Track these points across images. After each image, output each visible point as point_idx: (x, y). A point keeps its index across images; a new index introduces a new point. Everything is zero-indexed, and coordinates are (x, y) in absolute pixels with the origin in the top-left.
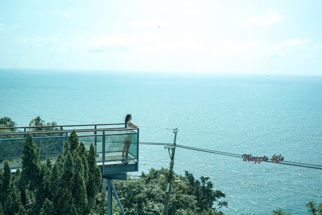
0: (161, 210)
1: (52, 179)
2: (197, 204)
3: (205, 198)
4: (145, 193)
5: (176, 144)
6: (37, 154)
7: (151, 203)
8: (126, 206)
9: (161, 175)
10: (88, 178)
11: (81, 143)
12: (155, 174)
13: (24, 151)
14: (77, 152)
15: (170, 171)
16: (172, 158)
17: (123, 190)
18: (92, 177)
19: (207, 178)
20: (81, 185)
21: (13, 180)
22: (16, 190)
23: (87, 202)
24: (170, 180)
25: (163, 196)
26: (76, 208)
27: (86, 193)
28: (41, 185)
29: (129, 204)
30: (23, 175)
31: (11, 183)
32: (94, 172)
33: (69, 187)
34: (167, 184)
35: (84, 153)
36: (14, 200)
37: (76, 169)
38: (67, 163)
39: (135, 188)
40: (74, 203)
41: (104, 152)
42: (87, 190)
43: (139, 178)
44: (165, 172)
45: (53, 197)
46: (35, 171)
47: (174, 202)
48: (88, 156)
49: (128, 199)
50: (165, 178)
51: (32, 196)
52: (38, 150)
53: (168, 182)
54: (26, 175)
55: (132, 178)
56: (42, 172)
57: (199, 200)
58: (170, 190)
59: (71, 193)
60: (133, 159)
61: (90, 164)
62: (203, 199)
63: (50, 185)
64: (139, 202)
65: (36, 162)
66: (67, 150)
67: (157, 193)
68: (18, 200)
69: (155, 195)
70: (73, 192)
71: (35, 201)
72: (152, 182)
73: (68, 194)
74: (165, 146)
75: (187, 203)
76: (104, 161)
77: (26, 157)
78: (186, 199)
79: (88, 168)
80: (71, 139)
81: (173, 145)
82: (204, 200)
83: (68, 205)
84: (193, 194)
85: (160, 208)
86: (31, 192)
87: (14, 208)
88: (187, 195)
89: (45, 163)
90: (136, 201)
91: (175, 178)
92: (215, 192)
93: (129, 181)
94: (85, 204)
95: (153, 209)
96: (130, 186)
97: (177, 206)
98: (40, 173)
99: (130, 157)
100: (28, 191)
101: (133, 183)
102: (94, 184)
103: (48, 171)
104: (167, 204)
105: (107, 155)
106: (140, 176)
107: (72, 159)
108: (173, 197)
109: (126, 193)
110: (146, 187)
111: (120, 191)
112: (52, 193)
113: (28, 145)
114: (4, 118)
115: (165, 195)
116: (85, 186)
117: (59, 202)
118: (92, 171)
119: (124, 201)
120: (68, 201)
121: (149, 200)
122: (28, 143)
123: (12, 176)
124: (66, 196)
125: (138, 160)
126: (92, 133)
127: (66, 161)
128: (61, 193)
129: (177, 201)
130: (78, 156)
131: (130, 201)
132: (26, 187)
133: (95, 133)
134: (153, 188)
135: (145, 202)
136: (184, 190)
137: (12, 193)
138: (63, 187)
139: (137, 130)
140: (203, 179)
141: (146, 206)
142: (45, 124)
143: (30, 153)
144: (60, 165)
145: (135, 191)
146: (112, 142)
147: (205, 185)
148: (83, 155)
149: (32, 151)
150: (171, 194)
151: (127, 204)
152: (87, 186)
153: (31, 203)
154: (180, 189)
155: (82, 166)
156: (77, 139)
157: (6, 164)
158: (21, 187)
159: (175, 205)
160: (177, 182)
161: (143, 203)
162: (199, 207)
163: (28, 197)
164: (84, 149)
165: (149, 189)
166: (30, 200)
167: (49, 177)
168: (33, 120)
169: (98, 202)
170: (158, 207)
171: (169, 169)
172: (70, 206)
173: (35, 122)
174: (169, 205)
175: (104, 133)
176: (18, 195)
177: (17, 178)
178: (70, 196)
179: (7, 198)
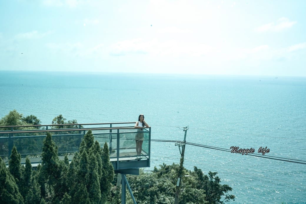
0: (172, 203)
1: (69, 175)
2: (205, 197)
3: (213, 192)
4: (157, 187)
5: (185, 141)
6: (56, 152)
7: (162, 196)
8: (139, 199)
9: (173, 170)
10: (101, 175)
11: (96, 142)
12: (166, 169)
13: (44, 149)
14: (92, 150)
15: (180, 167)
16: (183, 155)
17: (136, 183)
18: (106, 173)
19: (215, 174)
20: (96, 181)
21: (34, 175)
22: (36, 185)
23: (101, 196)
24: (180, 175)
25: (174, 189)
26: (91, 201)
27: (100, 188)
28: (59, 180)
29: (143, 197)
30: (43, 171)
31: (32, 178)
32: (107, 169)
33: (84, 183)
34: (177, 178)
35: (99, 152)
36: (34, 193)
37: (91, 166)
38: (82, 160)
39: (148, 182)
40: (89, 197)
41: (118, 149)
42: (101, 185)
43: (152, 172)
44: (176, 167)
45: (70, 192)
46: (54, 166)
47: (184, 196)
48: (102, 154)
49: (141, 192)
50: (176, 173)
51: (51, 190)
52: (57, 148)
53: (179, 177)
54: (46, 171)
55: (145, 172)
56: (60, 168)
57: (208, 194)
58: (180, 184)
59: (86, 188)
60: (145, 156)
61: (104, 161)
62: (211, 193)
63: (67, 180)
64: (152, 195)
65: (54, 159)
66: (83, 148)
67: (168, 187)
68: (38, 194)
69: (166, 188)
70: (88, 187)
71: (54, 194)
72: (164, 176)
73: (83, 189)
74: (176, 144)
75: (196, 197)
76: (118, 157)
77: (45, 154)
78: (195, 193)
79: (102, 165)
80: (87, 138)
81: (183, 143)
82: (212, 195)
83: (83, 199)
84: (202, 188)
85: (171, 201)
86: (50, 186)
87: (34, 201)
88: (196, 189)
89: (63, 160)
90: (148, 194)
91: (185, 173)
92: (222, 187)
93: (142, 176)
94: (98, 198)
95: (164, 201)
96: (143, 180)
97: (187, 199)
98: (58, 169)
99: (142, 154)
100: (47, 185)
101: (146, 177)
102: (107, 180)
103: (66, 167)
104: (177, 197)
105: (121, 151)
106: (152, 171)
107: (87, 157)
108: (184, 191)
109: (139, 186)
110: (158, 181)
111: (134, 184)
112: (69, 188)
113: (47, 143)
114: (30, 116)
115: (175, 189)
116: (99, 181)
117: (75, 196)
118: (106, 168)
119: (137, 193)
120: (83, 195)
121: (161, 193)
122: (48, 141)
123: (32, 172)
124: (82, 191)
125: (149, 157)
126: (108, 132)
127: (82, 159)
128: (77, 188)
129: (187, 194)
130: (93, 154)
131: (143, 194)
132: (45, 181)
133: (111, 131)
134: (164, 182)
135: (157, 195)
136: (193, 184)
137: (32, 187)
138: (79, 182)
139: (149, 129)
140: (211, 174)
141: (158, 198)
142: (66, 122)
143: (49, 151)
144: (77, 161)
145: (148, 185)
146: (127, 139)
147: (212, 180)
148: (98, 153)
149: (51, 149)
150: (181, 188)
151: (141, 196)
152: (101, 181)
153: (50, 196)
154: (190, 183)
155: (97, 164)
156: (92, 138)
157: (28, 161)
158: (41, 182)
159: (185, 198)
160: (187, 177)
161: (155, 196)
162: (207, 200)
163: (47, 191)
164: (98, 147)
165: (161, 183)
166: (49, 194)
167: (66, 172)
168: (56, 118)
169: (113, 195)
170: (169, 200)
171: (179, 164)
172: (85, 200)
173: (57, 120)
174: (179, 199)
175: (118, 131)
176: (38, 189)
177: (37, 173)
178: (85, 191)
179: (28, 192)
